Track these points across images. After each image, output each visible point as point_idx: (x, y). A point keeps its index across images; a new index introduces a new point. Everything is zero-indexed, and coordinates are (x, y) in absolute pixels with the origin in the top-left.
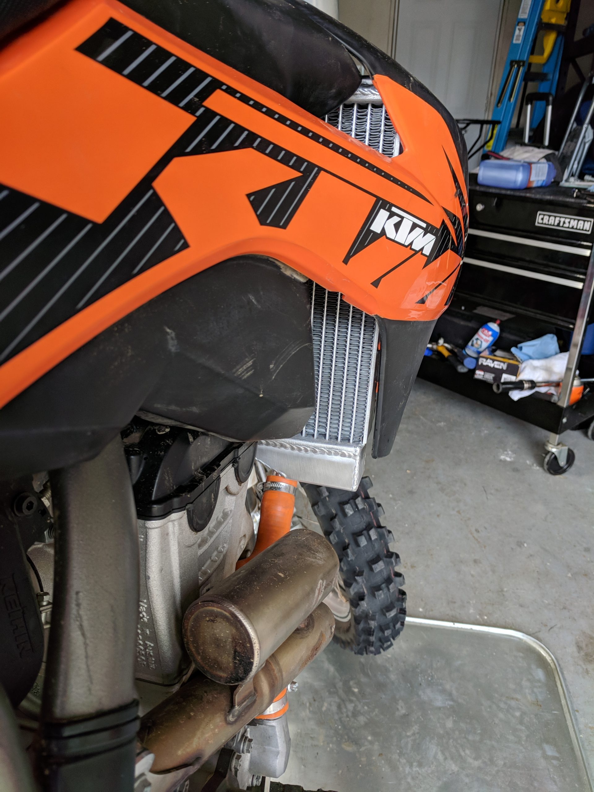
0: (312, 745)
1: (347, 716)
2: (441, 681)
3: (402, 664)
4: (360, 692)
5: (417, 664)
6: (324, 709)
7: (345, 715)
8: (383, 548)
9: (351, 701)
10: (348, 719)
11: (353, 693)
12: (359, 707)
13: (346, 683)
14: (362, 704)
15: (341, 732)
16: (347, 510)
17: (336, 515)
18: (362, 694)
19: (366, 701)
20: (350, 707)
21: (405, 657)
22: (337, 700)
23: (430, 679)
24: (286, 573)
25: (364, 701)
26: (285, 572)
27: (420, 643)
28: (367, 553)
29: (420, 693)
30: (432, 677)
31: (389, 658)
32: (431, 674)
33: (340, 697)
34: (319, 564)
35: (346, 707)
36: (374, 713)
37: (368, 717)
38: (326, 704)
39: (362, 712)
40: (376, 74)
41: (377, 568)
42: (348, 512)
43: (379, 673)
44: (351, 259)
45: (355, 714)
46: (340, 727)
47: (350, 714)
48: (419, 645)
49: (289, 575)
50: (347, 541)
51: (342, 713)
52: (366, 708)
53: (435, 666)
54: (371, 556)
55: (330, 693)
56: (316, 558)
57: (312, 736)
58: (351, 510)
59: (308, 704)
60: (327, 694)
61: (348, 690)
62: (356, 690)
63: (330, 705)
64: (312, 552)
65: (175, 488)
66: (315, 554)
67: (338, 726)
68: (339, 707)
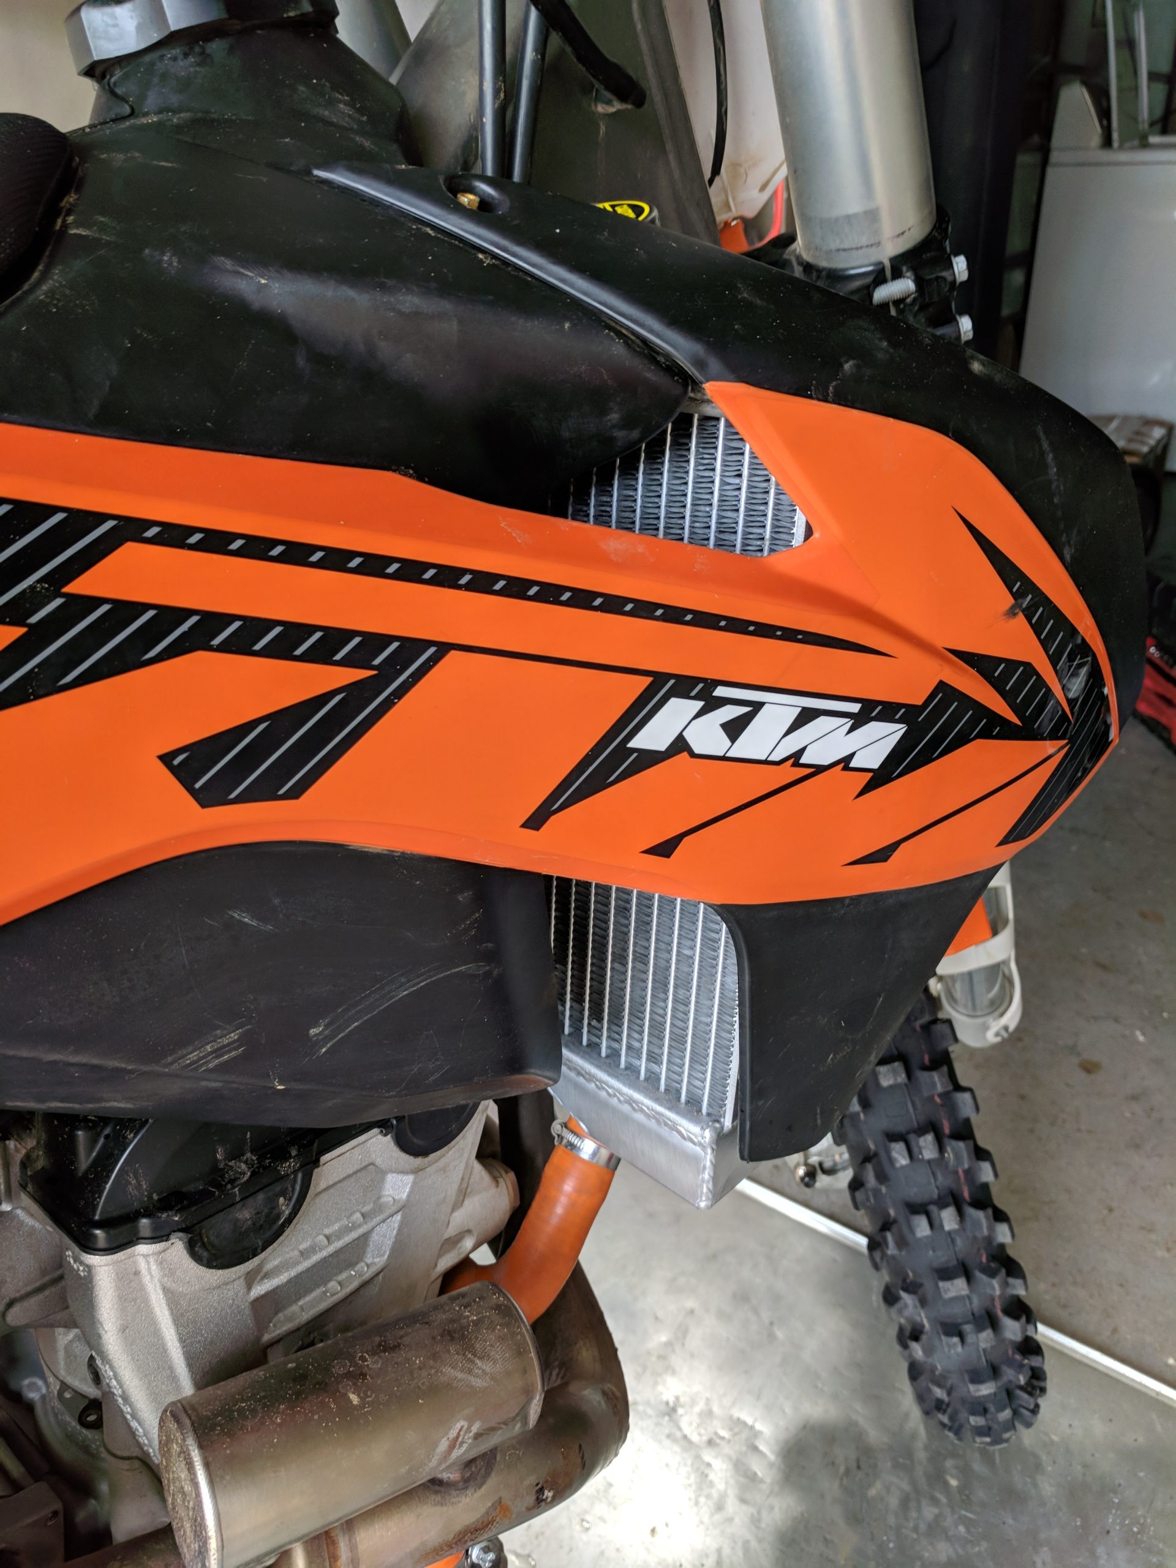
0: (821, 1555)
1: (916, 1529)
2: (1161, 1546)
3: (1079, 1468)
4: (961, 1489)
5: (1117, 1482)
6: (872, 1492)
7: (911, 1524)
8: (979, 1250)
9: (934, 1501)
10: (915, 1536)
11: (946, 1484)
12: (949, 1522)
13: (936, 1458)
14: (956, 1516)
15: (890, 1556)
16: (894, 1154)
17: (876, 1155)
18: (964, 1496)
19: (969, 1515)
20: (929, 1512)
21: (1093, 1455)
22: (906, 1486)
23: (1135, 1529)
24: (370, 1397)
25: (963, 1512)
26: (369, 1393)
27: (1141, 1439)
28: (934, 1251)
29: (1101, 1551)
30: (1143, 1528)
31: (1052, 1442)
32: (1142, 1521)
33: (913, 1483)
34: (472, 1387)
35: (919, 1509)
36: (977, 1549)
37: (960, 1551)
38: (878, 1485)
39: (950, 1533)
40: (708, 381)
41: (948, 1290)
42: (896, 1159)
43: (1019, 1467)
44: (552, 818)
45: (935, 1529)
46: (891, 1545)
47: (923, 1527)
48: (1136, 1440)
49: (370, 1404)
50: (892, 1212)
51: (907, 1519)
52: (962, 1529)
53: (1158, 1504)
54: (943, 1259)
55: (896, 1466)
56: (470, 1372)
57: (829, 1537)
58: (904, 1157)
59: (842, 1469)
60: (889, 1464)
61: (937, 1477)
62: (954, 1483)
63: (888, 1489)
64: (470, 1356)
65: (155, 1197)
66: (473, 1362)
67: (889, 1541)
68: (905, 1502)
